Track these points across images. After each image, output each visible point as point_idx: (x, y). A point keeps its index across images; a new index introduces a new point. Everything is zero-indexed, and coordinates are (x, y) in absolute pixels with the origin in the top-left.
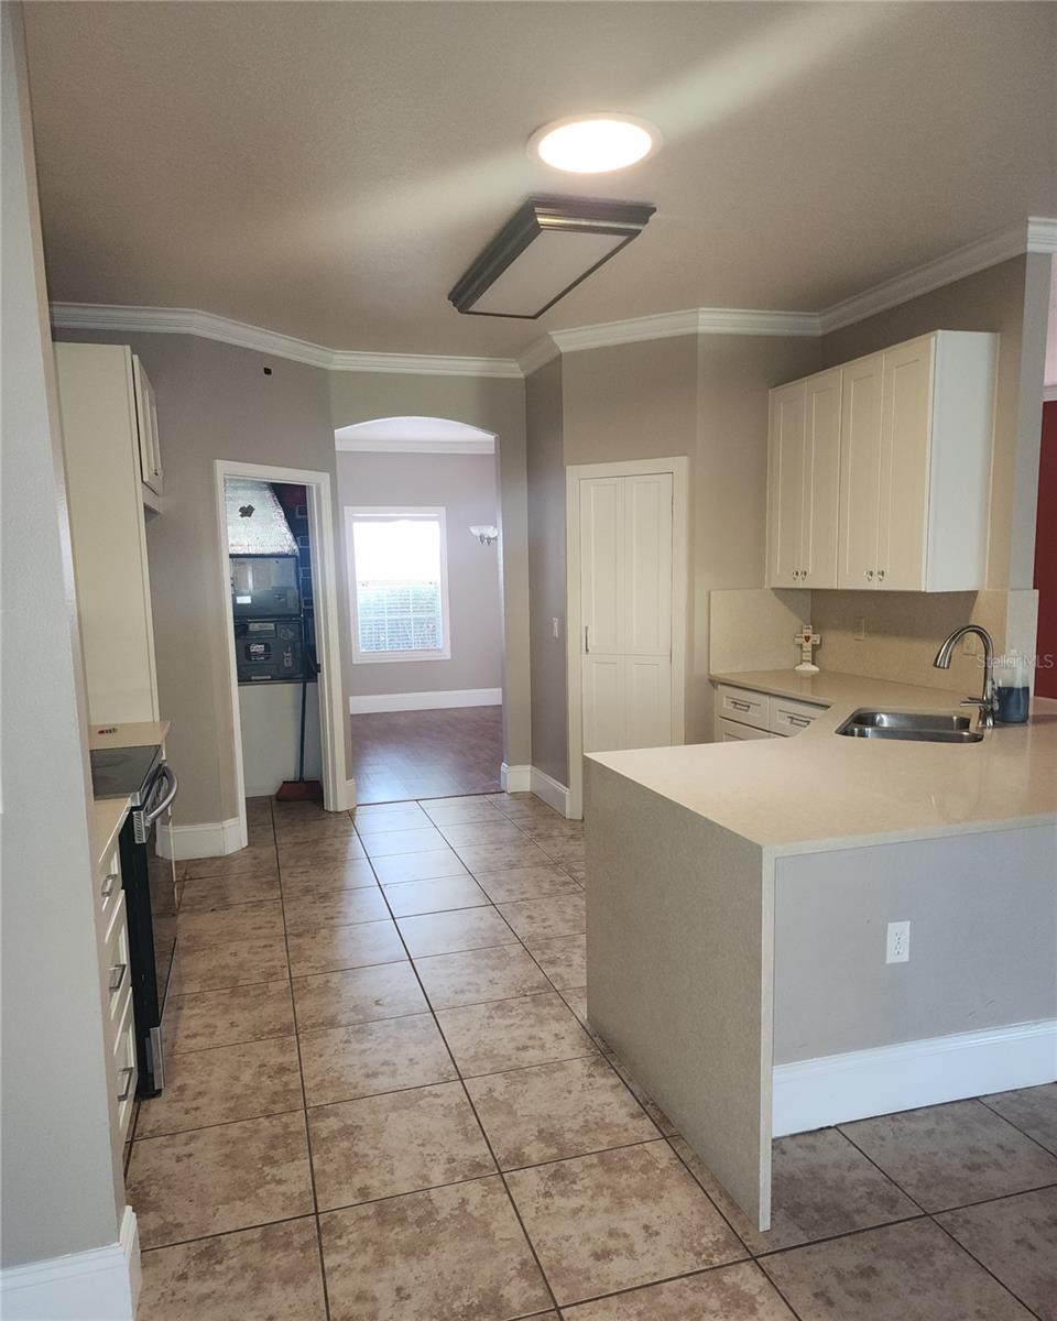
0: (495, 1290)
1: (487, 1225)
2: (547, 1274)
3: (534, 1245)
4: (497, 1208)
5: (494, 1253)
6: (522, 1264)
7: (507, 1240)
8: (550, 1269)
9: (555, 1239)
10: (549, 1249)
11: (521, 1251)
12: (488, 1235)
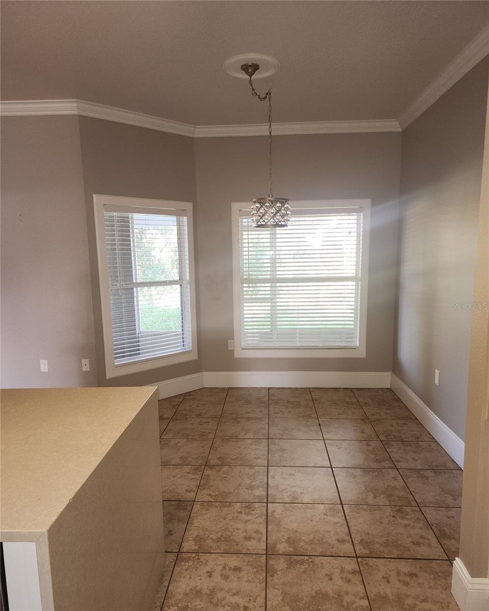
0: (289, 568)
1: (283, 599)
2: (265, 568)
3: (264, 583)
4: (276, 608)
5: (284, 584)
6: (274, 575)
7: (276, 589)
8: (262, 570)
9: (254, 582)
10: (259, 579)
11: (271, 581)
12: (285, 594)
